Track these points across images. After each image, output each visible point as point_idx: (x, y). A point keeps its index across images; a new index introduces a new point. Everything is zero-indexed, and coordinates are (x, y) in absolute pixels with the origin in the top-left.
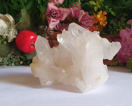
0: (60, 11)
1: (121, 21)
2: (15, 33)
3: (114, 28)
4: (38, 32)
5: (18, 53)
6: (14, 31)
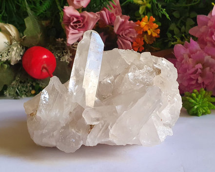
0: (84, 17)
1: (185, 26)
2: (20, 53)
4: (56, 46)
5: (27, 79)
6: (18, 51)
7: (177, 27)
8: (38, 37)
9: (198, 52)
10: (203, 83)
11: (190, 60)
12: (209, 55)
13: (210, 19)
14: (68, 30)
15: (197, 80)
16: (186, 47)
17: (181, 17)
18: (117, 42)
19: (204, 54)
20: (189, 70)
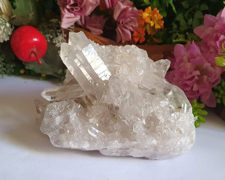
1: (193, 18)
2: (8, 33)
3: (180, 28)
6: (5, 30)
7: (185, 18)
8: (29, 17)
9: (198, 57)
10: (198, 91)
11: (189, 65)
12: (209, 63)
13: (217, 21)
14: (63, 13)
15: (192, 87)
16: (188, 49)
17: (190, 7)
18: (116, 30)
19: (204, 60)
20: (186, 76)
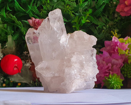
2: (1, 56)
4: (22, 58)
11: (104, 62)
16: (101, 56)
19: (112, 59)
20: (104, 67)
